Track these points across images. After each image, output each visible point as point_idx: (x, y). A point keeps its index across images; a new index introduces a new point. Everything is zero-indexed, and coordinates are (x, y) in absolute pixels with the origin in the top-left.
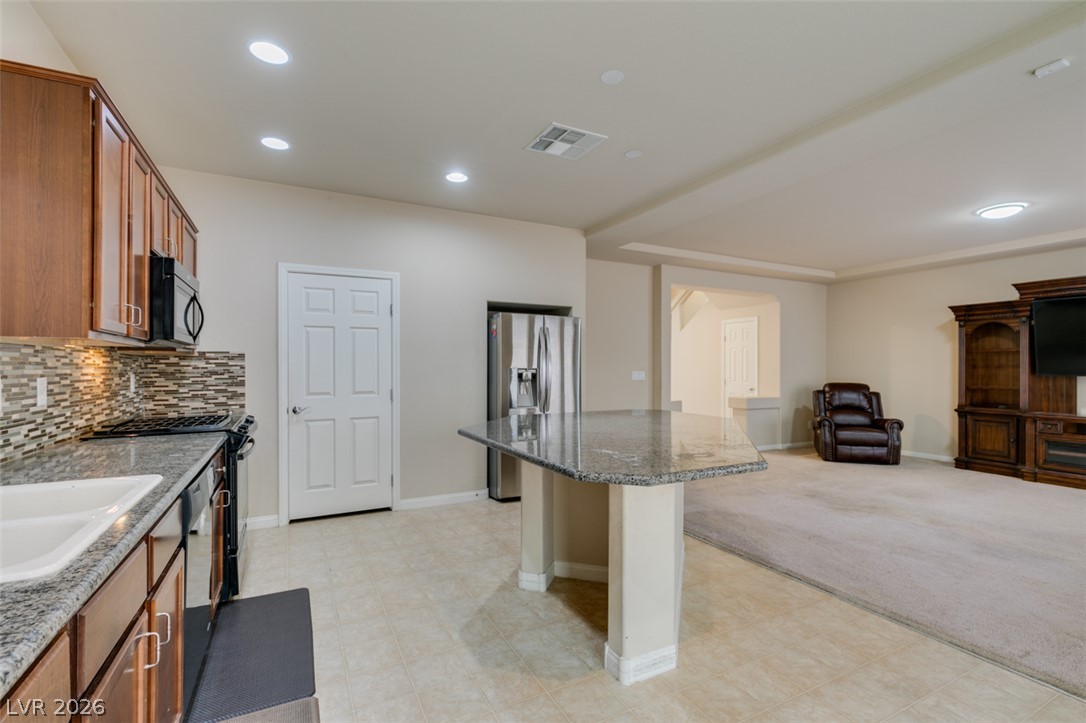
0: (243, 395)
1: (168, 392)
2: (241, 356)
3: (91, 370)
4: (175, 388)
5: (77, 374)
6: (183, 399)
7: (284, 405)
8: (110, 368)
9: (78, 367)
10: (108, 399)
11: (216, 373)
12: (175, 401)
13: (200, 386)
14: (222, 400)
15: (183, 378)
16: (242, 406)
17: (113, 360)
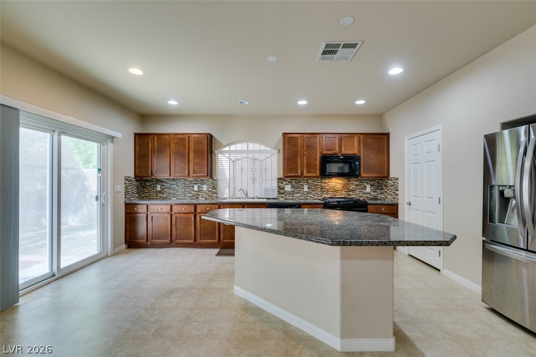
0: (398, 195)
1: (386, 192)
2: (398, 178)
3: (334, 184)
4: (386, 191)
5: (323, 185)
6: (388, 195)
7: (406, 201)
8: (348, 184)
9: (324, 183)
10: (345, 191)
11: (393, 186)
12: (386, 195)
13: (390, 190)
14: (394, 196)
15: (388, 187)
16: (398, 199)
17: (350, 181)
